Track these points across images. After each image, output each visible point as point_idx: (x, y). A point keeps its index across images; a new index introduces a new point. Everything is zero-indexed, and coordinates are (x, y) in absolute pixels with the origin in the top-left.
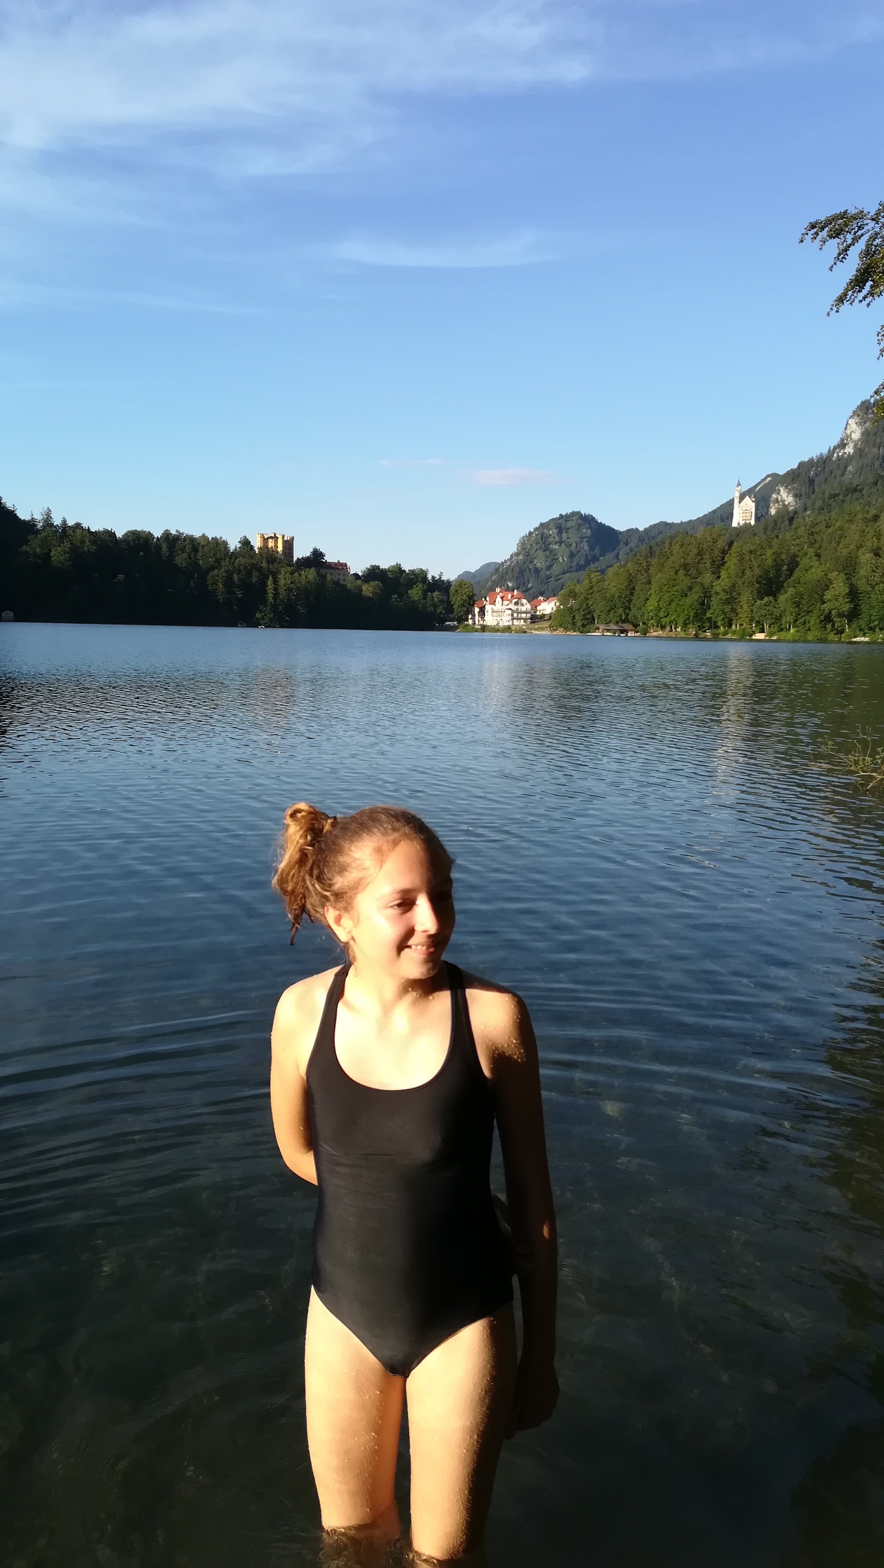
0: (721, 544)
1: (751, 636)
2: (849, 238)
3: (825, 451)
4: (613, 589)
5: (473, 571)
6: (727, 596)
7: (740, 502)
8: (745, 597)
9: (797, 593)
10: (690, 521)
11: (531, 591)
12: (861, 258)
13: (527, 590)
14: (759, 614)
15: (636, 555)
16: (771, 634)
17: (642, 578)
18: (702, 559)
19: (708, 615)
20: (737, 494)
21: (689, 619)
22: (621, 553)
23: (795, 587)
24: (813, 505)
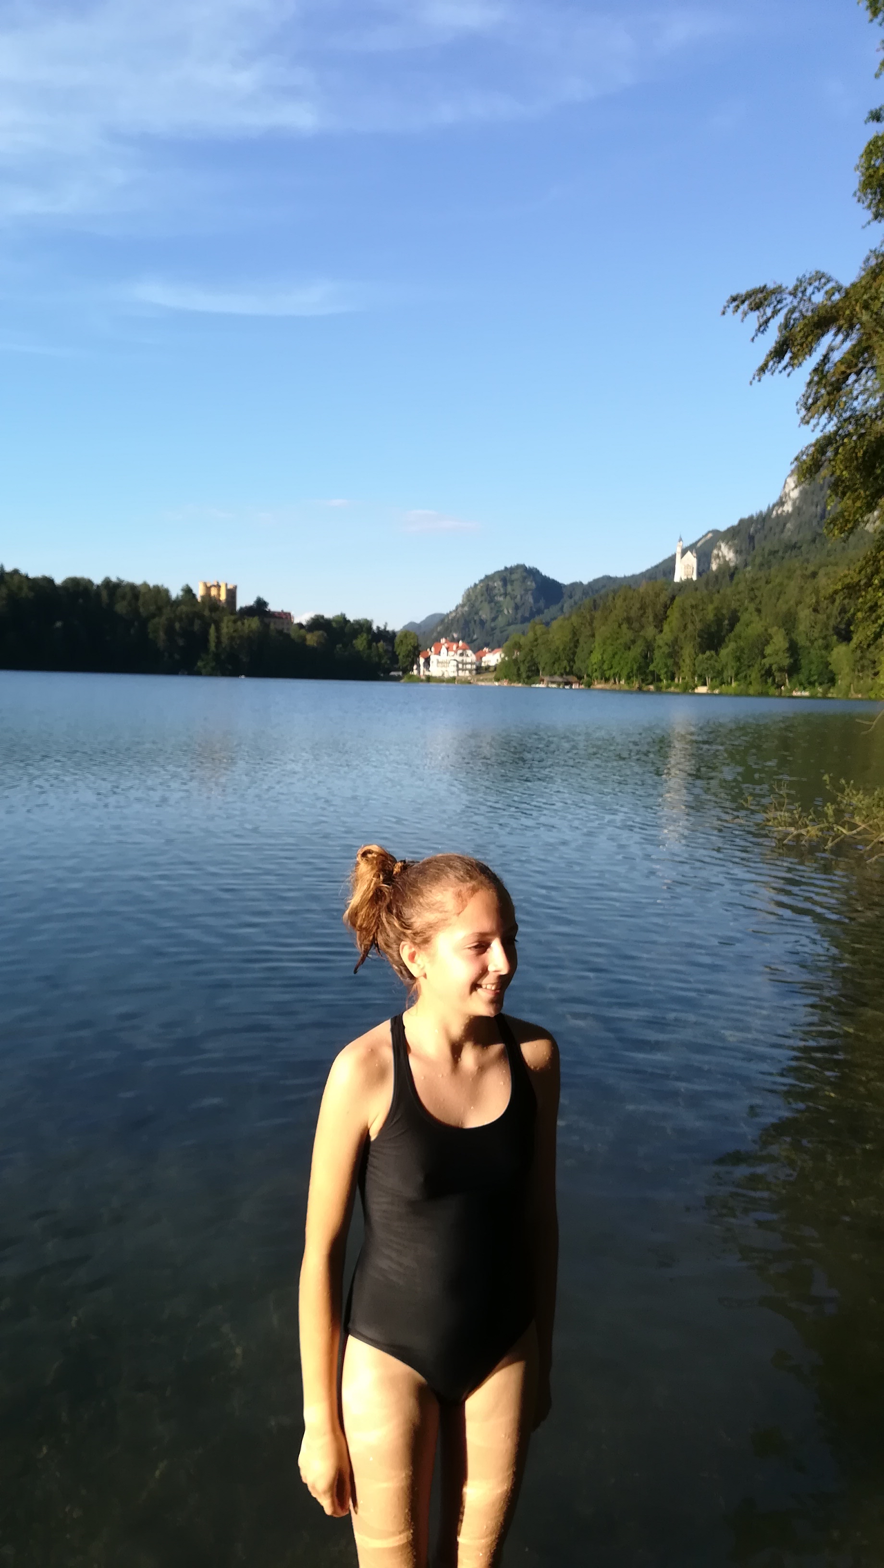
0: (664, 598)
1: (694, 689)
2: (769, 311)
3: (764, 509)
4: (558, 643)
5: (418, 621)
6: (670, 650)
7: (682, 558)
8: (688, 651)
9: (737, 648)
10: (633, 576)
11: (476, 643)
12: (780, 331)
13: (472, 641)
14: (701, 668)
15: (580, 608)
16: (713, 688)
17: (586, 631)
18: (645, 613)
19: (651, 668)
20: (679, 550)
21: (632, 671)
22: (565, 606)
23: (736, 642)
24: (754, 560)
